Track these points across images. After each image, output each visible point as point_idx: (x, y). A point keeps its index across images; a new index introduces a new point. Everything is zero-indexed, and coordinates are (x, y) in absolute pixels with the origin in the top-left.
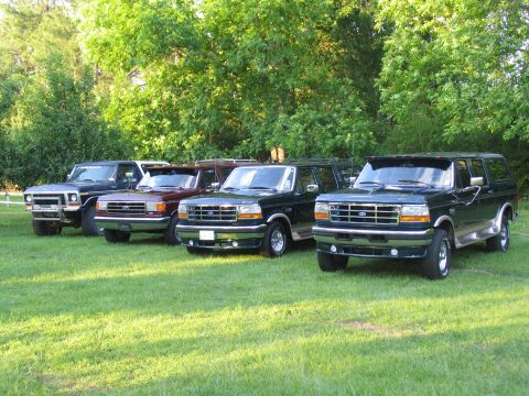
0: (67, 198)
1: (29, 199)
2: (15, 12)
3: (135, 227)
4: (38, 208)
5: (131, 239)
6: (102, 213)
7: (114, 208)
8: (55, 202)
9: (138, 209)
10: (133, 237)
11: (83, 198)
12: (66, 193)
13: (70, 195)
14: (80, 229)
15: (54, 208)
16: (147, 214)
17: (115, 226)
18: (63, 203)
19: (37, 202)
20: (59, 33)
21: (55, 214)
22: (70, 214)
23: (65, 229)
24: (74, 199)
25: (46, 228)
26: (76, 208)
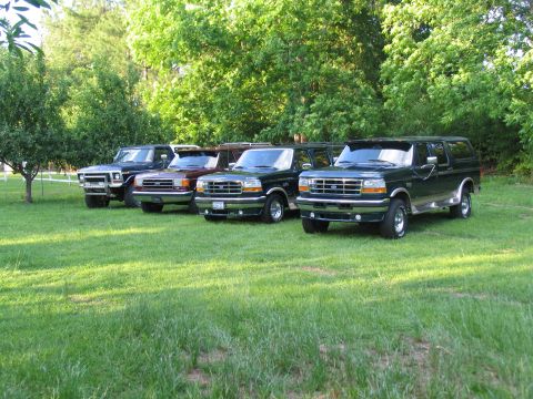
0: (111, 176)
1: (82, 178)
2: (75, 15)
3: (165, 200)
4: (88, 185)
5: (164, 209)
6: (139, 189)
7: (148, 184)
8: (102, 180)
9: (168, 185)
10: (166, 208)
11: (125, 177)
12: (111, 172)
13: (114, 174)
14: (123, 203)
15: (101, 185)
16: (174, 189)
17: (149, 199)
18: (109, 180)
19: (88, 180)
20: (112, 32)
21: (103, 190)
22: (114, 190)
23: (111, 202)
24: (117, 177)
25: (96, 201)
26: (119, 185)
